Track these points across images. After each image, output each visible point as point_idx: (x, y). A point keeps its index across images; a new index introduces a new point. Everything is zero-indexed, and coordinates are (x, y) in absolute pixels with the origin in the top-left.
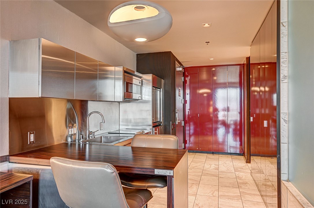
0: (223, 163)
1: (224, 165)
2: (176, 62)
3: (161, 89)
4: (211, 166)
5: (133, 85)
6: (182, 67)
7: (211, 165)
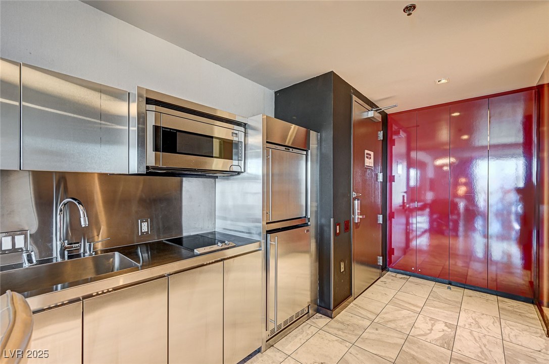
0: (471, 320)
1: (471, 332)
2: (354, 98)
3: (309, 151)
4: (433, 325)
5: (214, 139)
6: (376, 111)
7: (434, 321)
